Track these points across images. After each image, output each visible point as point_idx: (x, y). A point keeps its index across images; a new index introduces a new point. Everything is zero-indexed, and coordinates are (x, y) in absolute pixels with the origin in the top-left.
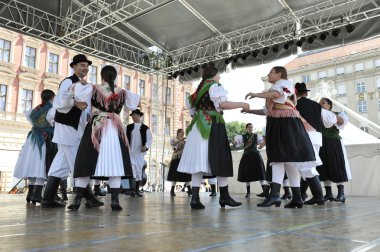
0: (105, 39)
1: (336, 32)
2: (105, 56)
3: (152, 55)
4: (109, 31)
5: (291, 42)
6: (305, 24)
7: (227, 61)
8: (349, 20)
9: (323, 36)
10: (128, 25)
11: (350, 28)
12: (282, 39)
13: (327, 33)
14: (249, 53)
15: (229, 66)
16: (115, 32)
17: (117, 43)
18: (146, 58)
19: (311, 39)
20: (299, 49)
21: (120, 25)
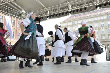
0: (5, 7)
1: (81, 10)
2: (5, 13)
3: (22, 14)
4: (7, 4)
5: (68, 12)
6: (72, 6)
7: (47, 17)
8: (85, 6)
9: (77, 10)
10: (14, 3)
11: (85, 8)
12: (65, 10)
13: (78, 10)
14: (54, 15)
15: (48, 18)
16: (9, 5)
17: (9, 9)
18: (20, 14)
19: (74, 11)
20: (70, 14)
21: (10, 3)
